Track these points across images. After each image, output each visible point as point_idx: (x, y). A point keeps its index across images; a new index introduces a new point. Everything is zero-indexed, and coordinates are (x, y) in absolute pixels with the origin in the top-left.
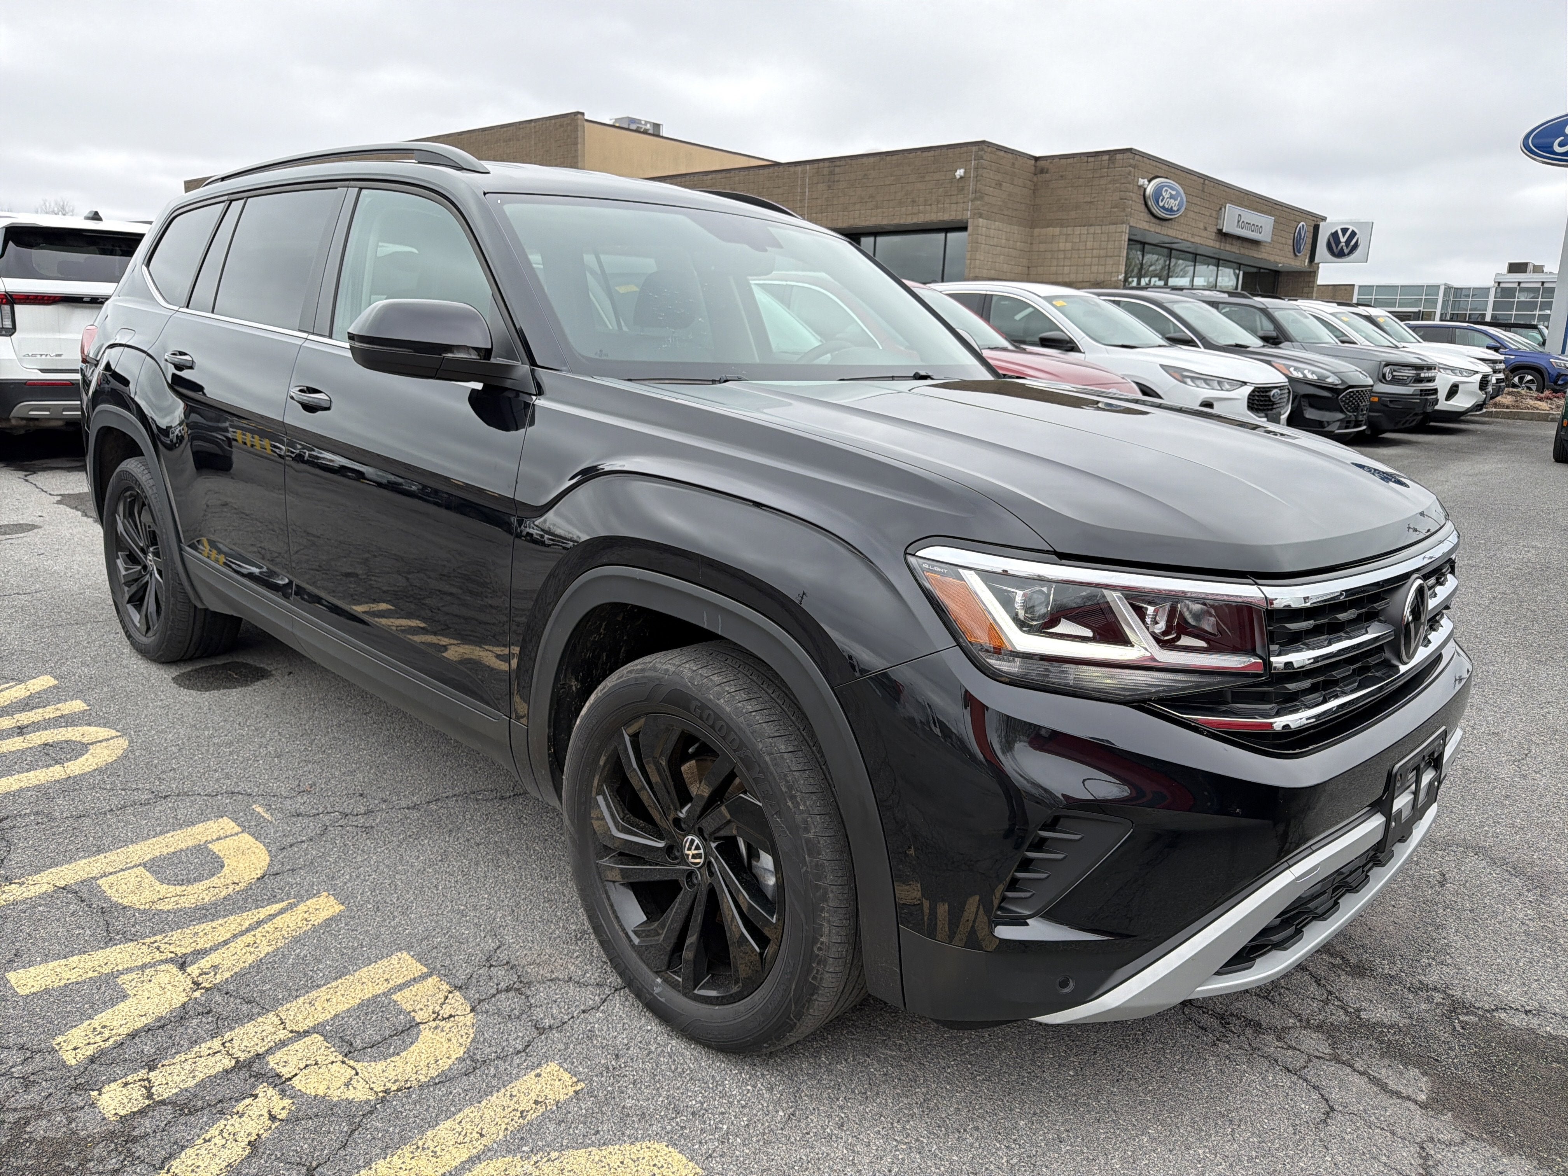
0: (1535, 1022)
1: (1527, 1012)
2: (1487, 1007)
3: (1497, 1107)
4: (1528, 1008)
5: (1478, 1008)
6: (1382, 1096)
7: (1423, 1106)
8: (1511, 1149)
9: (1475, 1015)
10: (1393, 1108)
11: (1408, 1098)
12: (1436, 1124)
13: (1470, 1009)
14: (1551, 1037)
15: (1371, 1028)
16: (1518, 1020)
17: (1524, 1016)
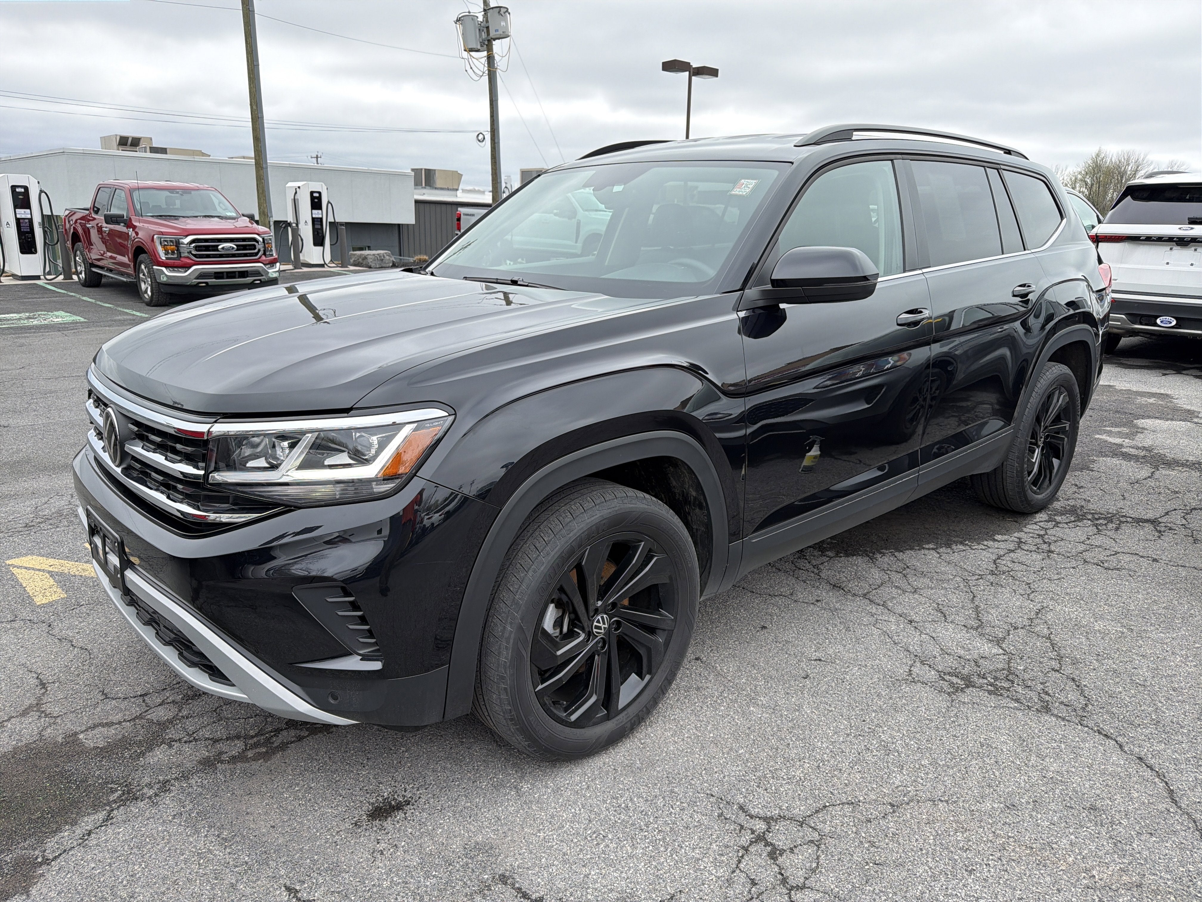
0: (79, 831)
1: (89, 833)
2: (115, 812)
3: (43, 763)
4: (93, 835)
5: (119, 807)
6: (97, 721)
7: (76, 734)
8: (16, 750)
9: (115, 802)
10: (86, 720)
11: (87, 730)
12: (60, 731)
13: (123, 801)
14: (58, 830)
15: (150, 745)
16: (88, 822)
17: (88, 828)
